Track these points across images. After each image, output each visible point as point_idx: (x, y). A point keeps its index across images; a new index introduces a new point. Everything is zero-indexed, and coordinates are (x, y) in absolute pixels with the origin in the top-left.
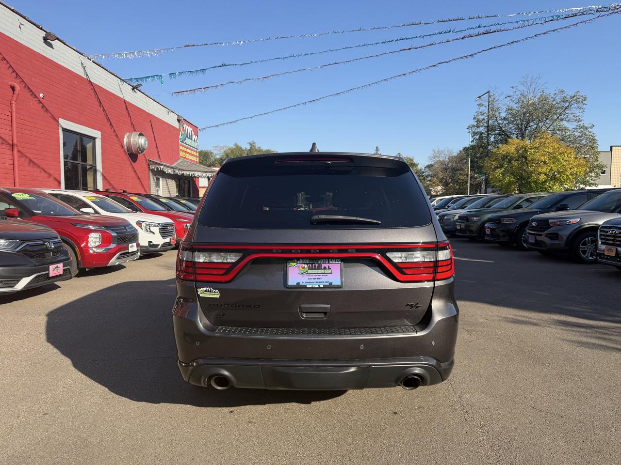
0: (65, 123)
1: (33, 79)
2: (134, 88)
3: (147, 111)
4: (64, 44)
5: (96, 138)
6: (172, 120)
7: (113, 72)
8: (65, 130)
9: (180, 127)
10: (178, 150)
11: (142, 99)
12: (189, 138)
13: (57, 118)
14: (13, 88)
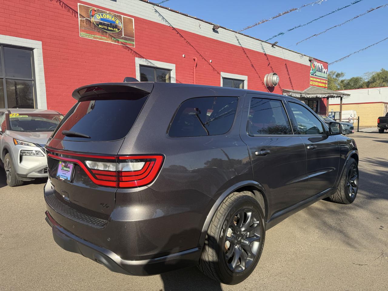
0: (224, 75)
1: (206, 53)
2: (273, 45)
3: (283, 58)
4: (225, 29)
5: (244, 80)
6: (305, 61)
7: (258, 38)
8: (224, 78)
9: (311, 65)
10: (309, 81)
11: (280, 51)
12: (319, 71)
13: (219, 72)
14: (194, 60)
